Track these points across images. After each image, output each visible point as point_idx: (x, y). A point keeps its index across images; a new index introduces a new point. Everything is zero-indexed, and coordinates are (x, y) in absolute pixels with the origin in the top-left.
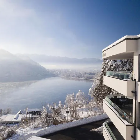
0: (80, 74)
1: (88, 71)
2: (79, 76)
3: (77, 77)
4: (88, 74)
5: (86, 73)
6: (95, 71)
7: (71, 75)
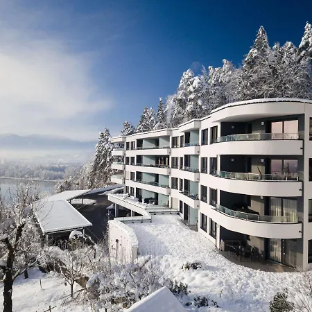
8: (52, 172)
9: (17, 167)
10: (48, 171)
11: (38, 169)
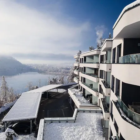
0: (57, 69)
1: (65, 66)
2: (56, 71)
3: (54, 72)
4: (64, 69)
5: (62, 68)
6: (70, 66)
7: (48, 70)
8: (66, 70)
9: (53, 68)
10: (65, 70)
11: (60, 69)
